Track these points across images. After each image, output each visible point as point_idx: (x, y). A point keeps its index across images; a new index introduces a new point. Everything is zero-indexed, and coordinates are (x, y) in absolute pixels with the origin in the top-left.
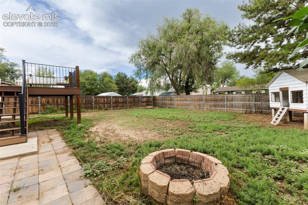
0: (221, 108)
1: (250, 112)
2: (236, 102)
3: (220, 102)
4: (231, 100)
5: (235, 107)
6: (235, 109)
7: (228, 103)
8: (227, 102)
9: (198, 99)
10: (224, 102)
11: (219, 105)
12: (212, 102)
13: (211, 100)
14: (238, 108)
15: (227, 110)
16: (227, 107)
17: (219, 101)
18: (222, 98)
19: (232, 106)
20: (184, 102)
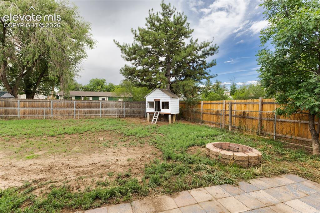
0: (97, 115)
1: (122, 116)
2: (110, 108)
3: (95, 108)
4: (106, 106)
5: (110, 113)
6: (109, 115)
7: (104, 109)
8: (102, 108)
9: (66, 105)
10: (99, 108)
11: (93, 111)
12: (86, 108)
13: (84, 106)
14: (112, 113)
15: (102, 116)
16: (102, 113)
17: (93, 107)
18: (96, 104)
19: (107, 112)
20: (39, 108)
